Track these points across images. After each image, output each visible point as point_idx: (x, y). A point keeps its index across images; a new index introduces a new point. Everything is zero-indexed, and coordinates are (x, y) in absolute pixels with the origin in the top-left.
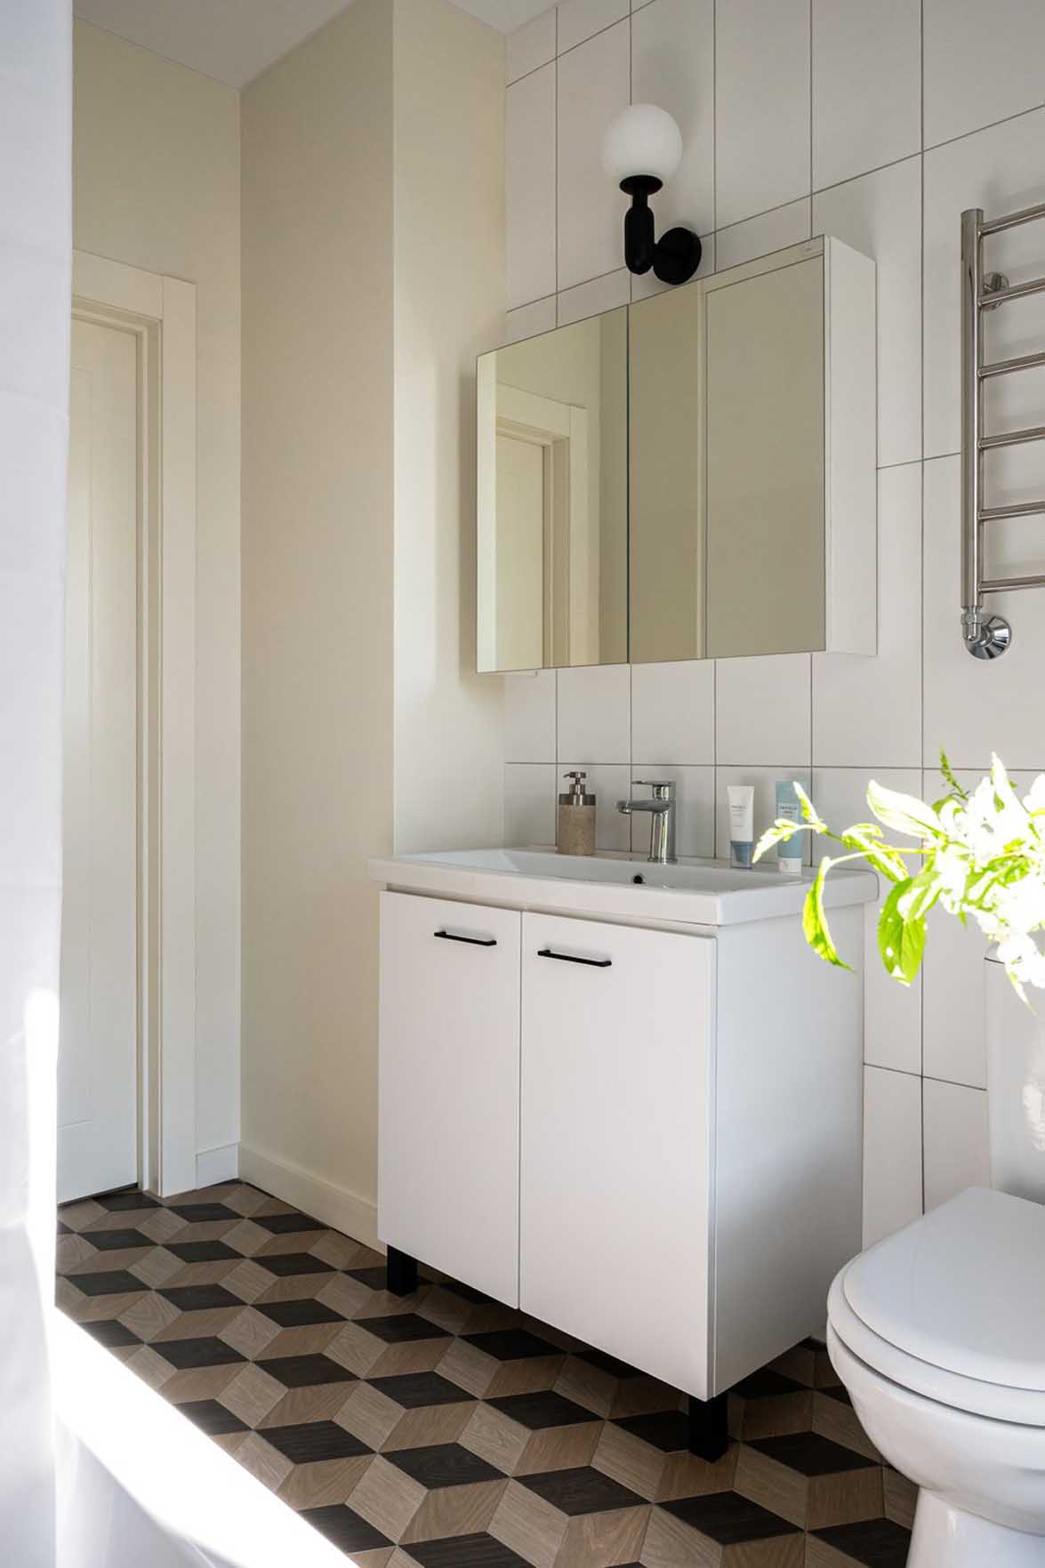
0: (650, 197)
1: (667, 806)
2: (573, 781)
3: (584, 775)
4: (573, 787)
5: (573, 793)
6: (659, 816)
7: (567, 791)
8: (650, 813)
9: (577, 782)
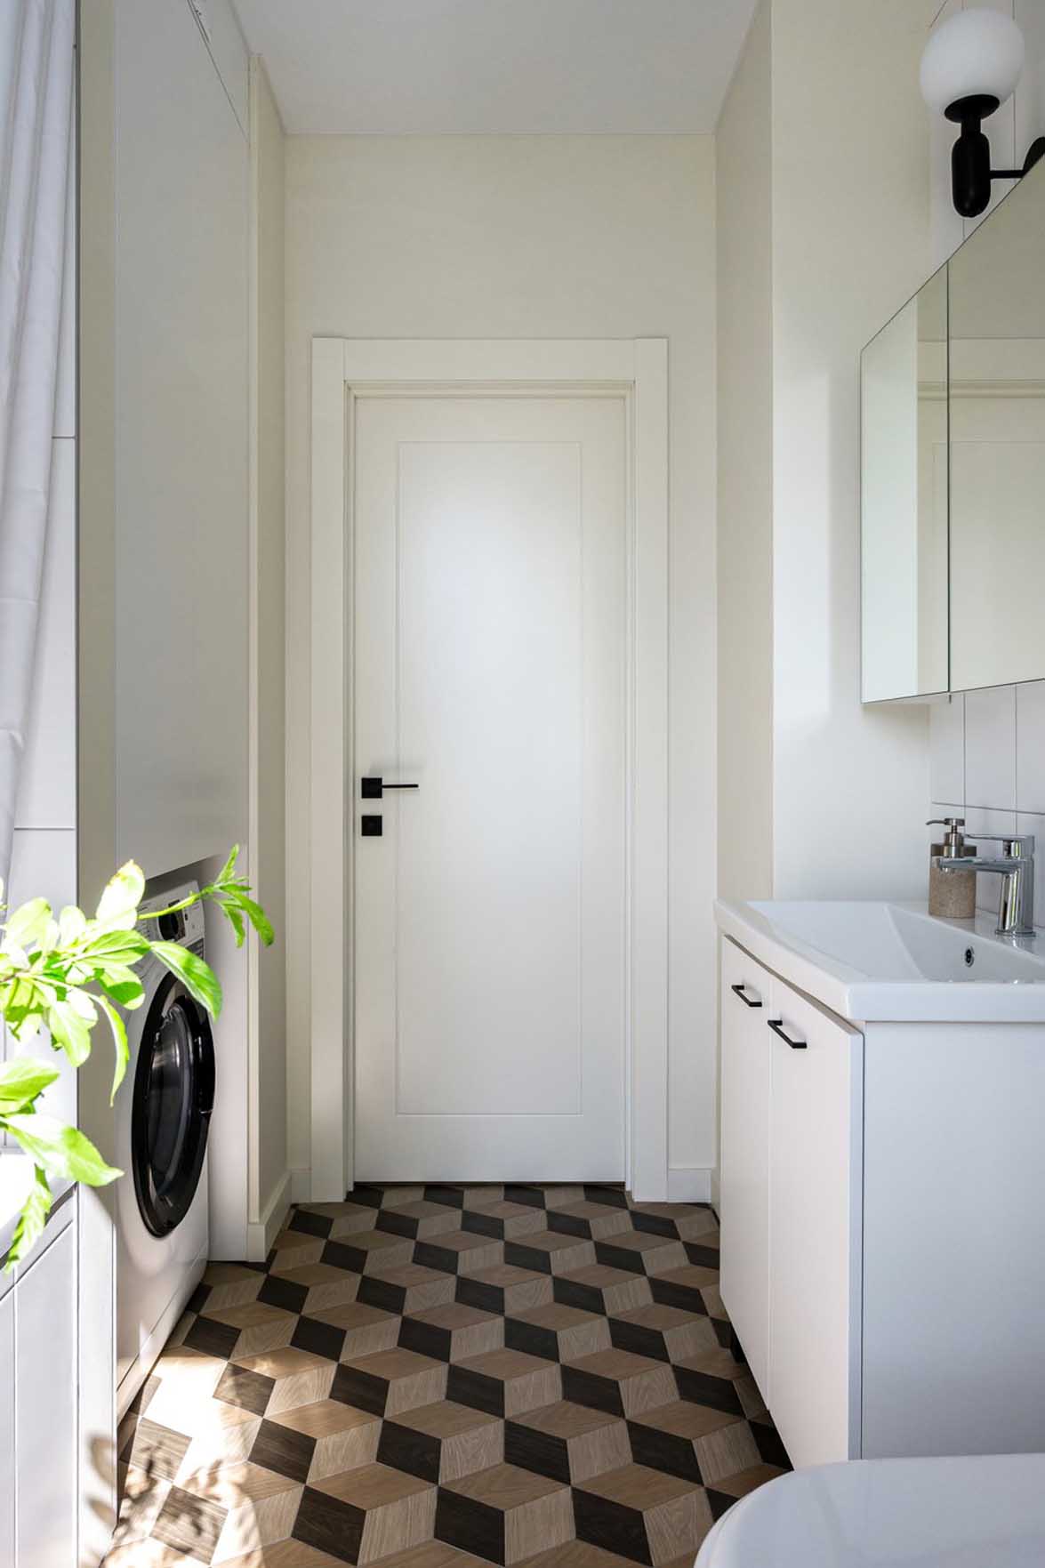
0: (982, 121)
1: (1015, 867)
2: (948, 829)
3: (962, 822)
4: (947, 835)
5: (947, 844)
6: (1008, 877)
7: (941, 841)
8: (1000, 874)
9: (954, 830)
